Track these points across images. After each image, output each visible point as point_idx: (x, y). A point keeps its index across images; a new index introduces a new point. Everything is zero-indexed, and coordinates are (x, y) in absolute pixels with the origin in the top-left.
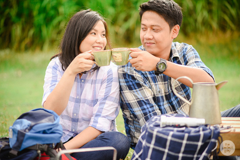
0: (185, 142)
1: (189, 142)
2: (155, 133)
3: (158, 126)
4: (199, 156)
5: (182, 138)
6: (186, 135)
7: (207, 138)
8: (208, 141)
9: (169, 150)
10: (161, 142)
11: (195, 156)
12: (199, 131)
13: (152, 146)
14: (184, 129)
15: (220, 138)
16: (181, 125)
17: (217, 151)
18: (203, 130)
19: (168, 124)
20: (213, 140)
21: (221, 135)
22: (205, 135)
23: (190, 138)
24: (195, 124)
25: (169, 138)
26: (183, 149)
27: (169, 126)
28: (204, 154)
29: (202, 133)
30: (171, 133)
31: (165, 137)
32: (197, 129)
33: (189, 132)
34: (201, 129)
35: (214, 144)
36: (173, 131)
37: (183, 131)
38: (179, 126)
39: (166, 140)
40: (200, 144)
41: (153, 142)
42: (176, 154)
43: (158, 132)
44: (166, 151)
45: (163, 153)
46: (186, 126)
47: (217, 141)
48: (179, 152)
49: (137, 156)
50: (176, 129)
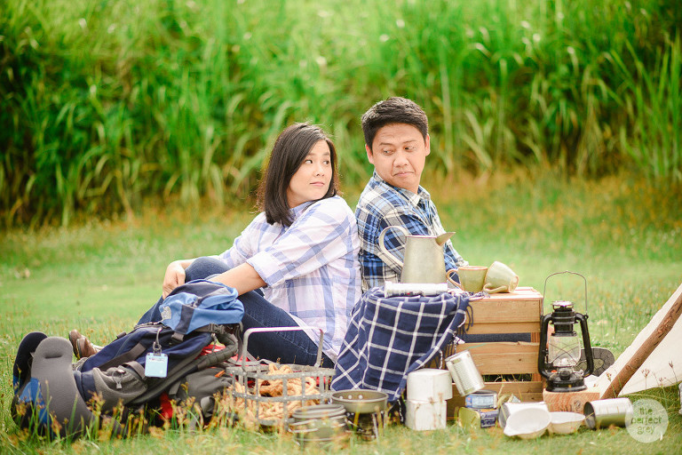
0: (420, 314)
1: (426, 315)
2: (378, 304)
3: (382, 296)
4: (440, 335)
5: (417, 309)
6: (423, 304)
7: (452, 308)
8: (452, 313)
9: (398, 328)
10: (387, 316)
11: (436, 335)
12: (440, 300)
13: (374, 323)
14: (419, 297)
15: (469, 308)
16: (414, 293)
17: (466, 327)
18: (446, 298)
19: (395, 293)
20: (459, 311)
21: (470, 303)
22: (447, 304)
23: (428, 309)
24: (433, 292)
25: (399, 310)
26: (418, 325)
27: (397, 295)
28: (448, 330)
29: (444, 302)
30: (401, 303)
31: (393, 308)
32: (438, 298)
33: (427, 301)
34: (443, 296)
35: (462, 317)
36: (403, 300)
37: (418, 300)
38: (411, 295)
39: (395, 312)
40: (442, 316)
41: (376, 317)
42: (409, 333)
43: (382, 302)
44: (395, 329)
45: (391, 332)
46: (421, 294)
47: (465, 313)
48: (413, 331)
49: (349, 347)
50: (407, 298)
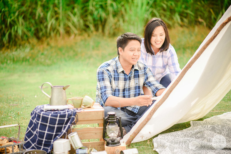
0: (58, 118)
1: (60, 118)
2: (41, 115)
3: (43, 111)
4: (66, 125)
5: (57, 116)
6: (59, 115)
7: (70, 115)
8: (70, 117)
9: (49, 124)
10: (45, 119)
11: (64, 126)
12: (65, 112)
13: (40, 122)
14: (57, 111)
15: (76, 115)
16: (55, 110)
17: (75, 122)
18: (68, 112)
19: (48, 110)
20: (73, 117)
21: (77, 113)
23: (61, 116)
24: (62, 109)
25: (50, 117)
26: (57, 122)
27: (49, 111)
28: (69, 124)
29: (67, 113)
30: (50, 114)
31: (47, 116)
32: (64, 111)
33: (60, 113)
34: (66, 111)
35: (74, 118)
36: (51, 113)
37: (57, 113)
39: (48, 118)
40: (66, 119)
41: (40, 120)
42: (54, 126)
43: (43, 114)
44: (48, 124)
45: (46, 125)
46: (58, 110)
47: (75, 117)
48: (55, 125)
49: (30, 129)
50: (52, 112)
